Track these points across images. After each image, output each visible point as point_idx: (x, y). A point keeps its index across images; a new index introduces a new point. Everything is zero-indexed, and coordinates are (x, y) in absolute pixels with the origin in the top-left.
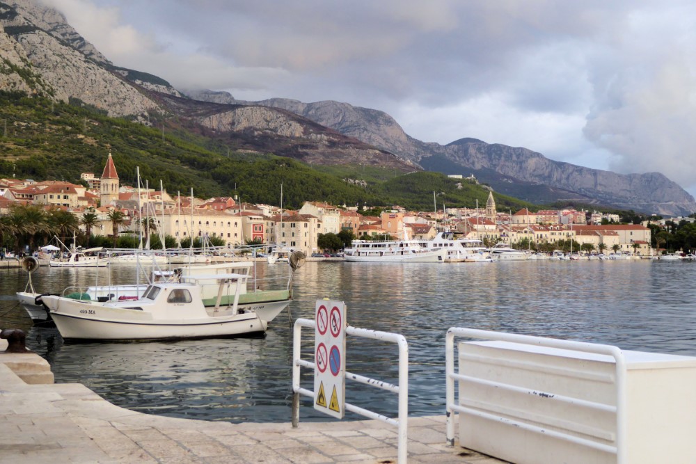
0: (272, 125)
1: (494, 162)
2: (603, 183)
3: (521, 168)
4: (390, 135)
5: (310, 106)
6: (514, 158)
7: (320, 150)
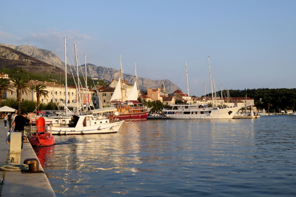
0: (4, 55)
1: (100, 74)
2: (146, 84)
3: (111, 77)
4: (54, 61)
5: (17, 47)
6: (109, 72)
7: (28, 66)
